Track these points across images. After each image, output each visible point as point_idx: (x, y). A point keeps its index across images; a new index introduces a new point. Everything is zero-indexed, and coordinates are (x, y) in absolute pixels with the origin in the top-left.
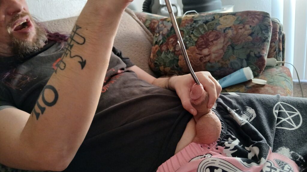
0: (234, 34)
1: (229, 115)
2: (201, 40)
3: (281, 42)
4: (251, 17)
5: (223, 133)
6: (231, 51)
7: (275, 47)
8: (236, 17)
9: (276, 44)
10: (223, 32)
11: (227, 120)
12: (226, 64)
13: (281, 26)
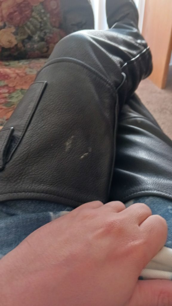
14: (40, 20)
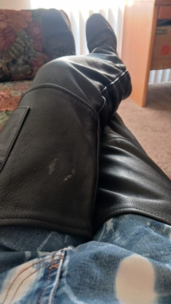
14: (24, 45)
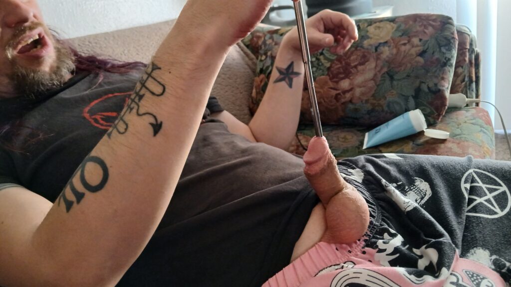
0: (392, 54)
1: (385, 193)
2: (337, 65)
3: (473, 65)
4: (421, 24)
5: (375, 225)
6: (388, 82)
7: (463, 75)
8: (395, 26)
9: (465, 69)
10: (374, 51)
11: (382, 202)
12: (380, 105)
13: (473, 39)
